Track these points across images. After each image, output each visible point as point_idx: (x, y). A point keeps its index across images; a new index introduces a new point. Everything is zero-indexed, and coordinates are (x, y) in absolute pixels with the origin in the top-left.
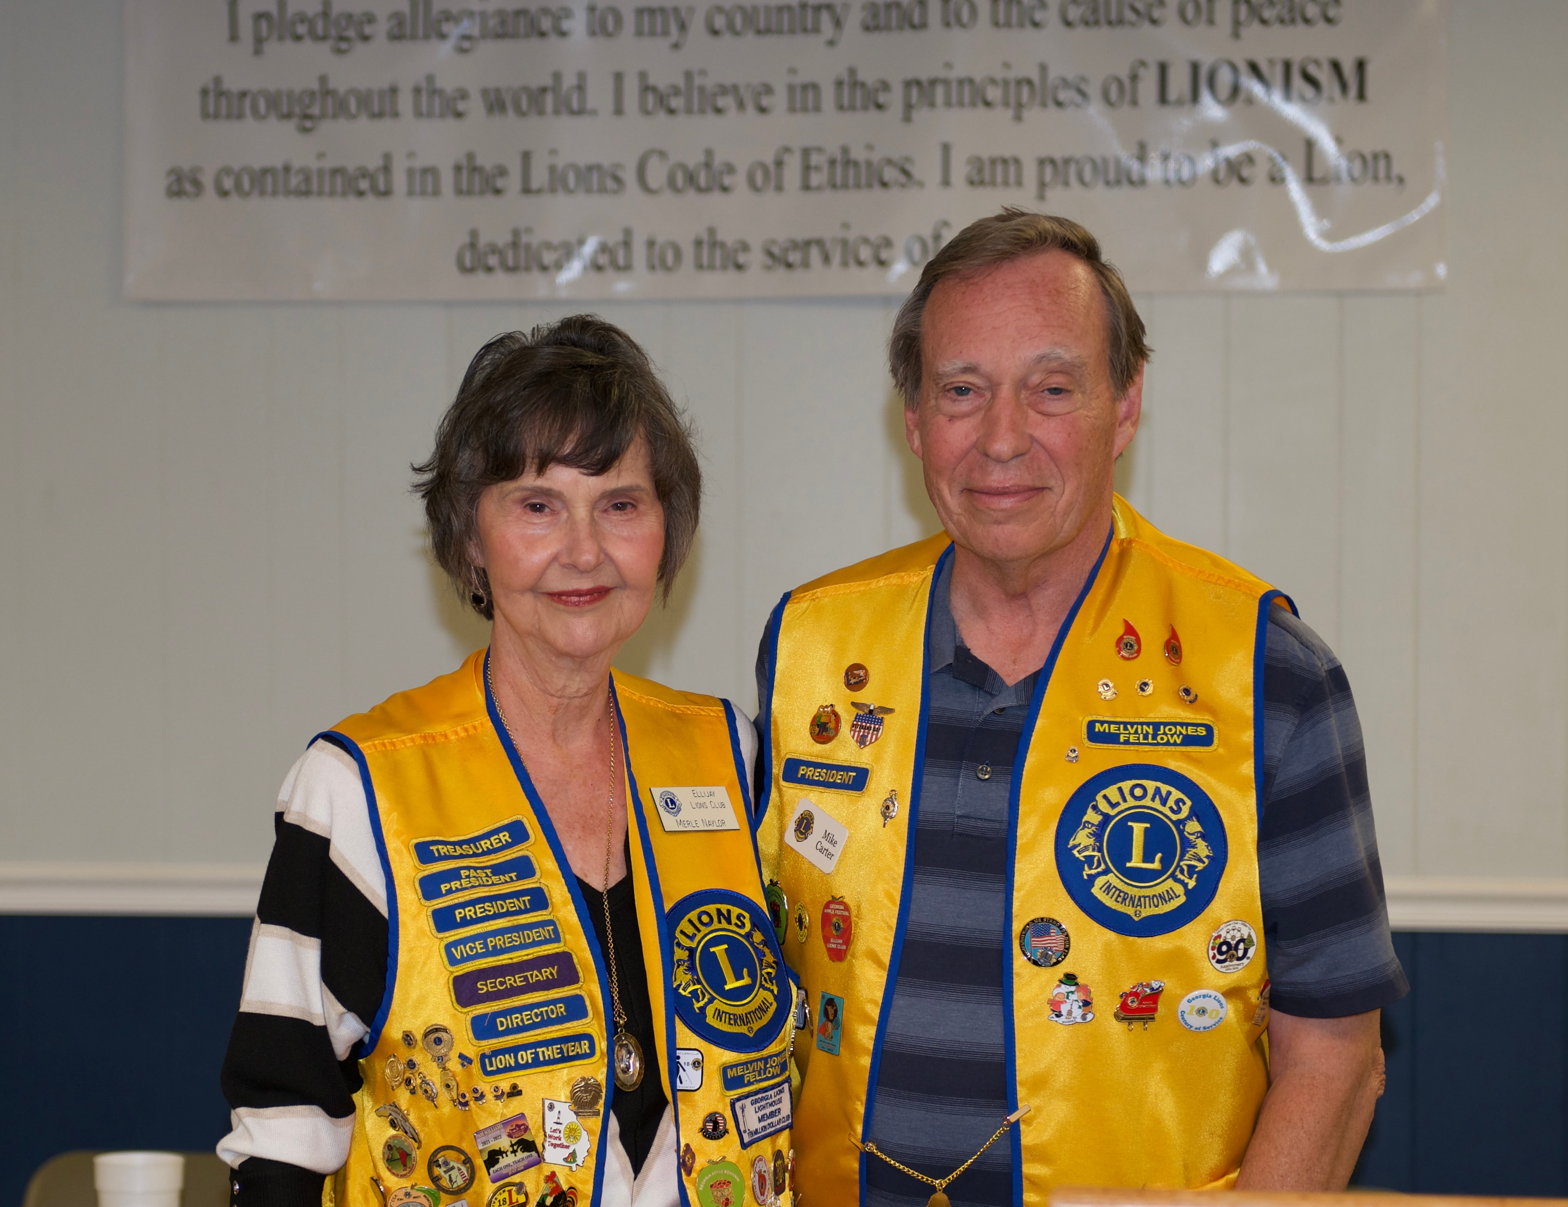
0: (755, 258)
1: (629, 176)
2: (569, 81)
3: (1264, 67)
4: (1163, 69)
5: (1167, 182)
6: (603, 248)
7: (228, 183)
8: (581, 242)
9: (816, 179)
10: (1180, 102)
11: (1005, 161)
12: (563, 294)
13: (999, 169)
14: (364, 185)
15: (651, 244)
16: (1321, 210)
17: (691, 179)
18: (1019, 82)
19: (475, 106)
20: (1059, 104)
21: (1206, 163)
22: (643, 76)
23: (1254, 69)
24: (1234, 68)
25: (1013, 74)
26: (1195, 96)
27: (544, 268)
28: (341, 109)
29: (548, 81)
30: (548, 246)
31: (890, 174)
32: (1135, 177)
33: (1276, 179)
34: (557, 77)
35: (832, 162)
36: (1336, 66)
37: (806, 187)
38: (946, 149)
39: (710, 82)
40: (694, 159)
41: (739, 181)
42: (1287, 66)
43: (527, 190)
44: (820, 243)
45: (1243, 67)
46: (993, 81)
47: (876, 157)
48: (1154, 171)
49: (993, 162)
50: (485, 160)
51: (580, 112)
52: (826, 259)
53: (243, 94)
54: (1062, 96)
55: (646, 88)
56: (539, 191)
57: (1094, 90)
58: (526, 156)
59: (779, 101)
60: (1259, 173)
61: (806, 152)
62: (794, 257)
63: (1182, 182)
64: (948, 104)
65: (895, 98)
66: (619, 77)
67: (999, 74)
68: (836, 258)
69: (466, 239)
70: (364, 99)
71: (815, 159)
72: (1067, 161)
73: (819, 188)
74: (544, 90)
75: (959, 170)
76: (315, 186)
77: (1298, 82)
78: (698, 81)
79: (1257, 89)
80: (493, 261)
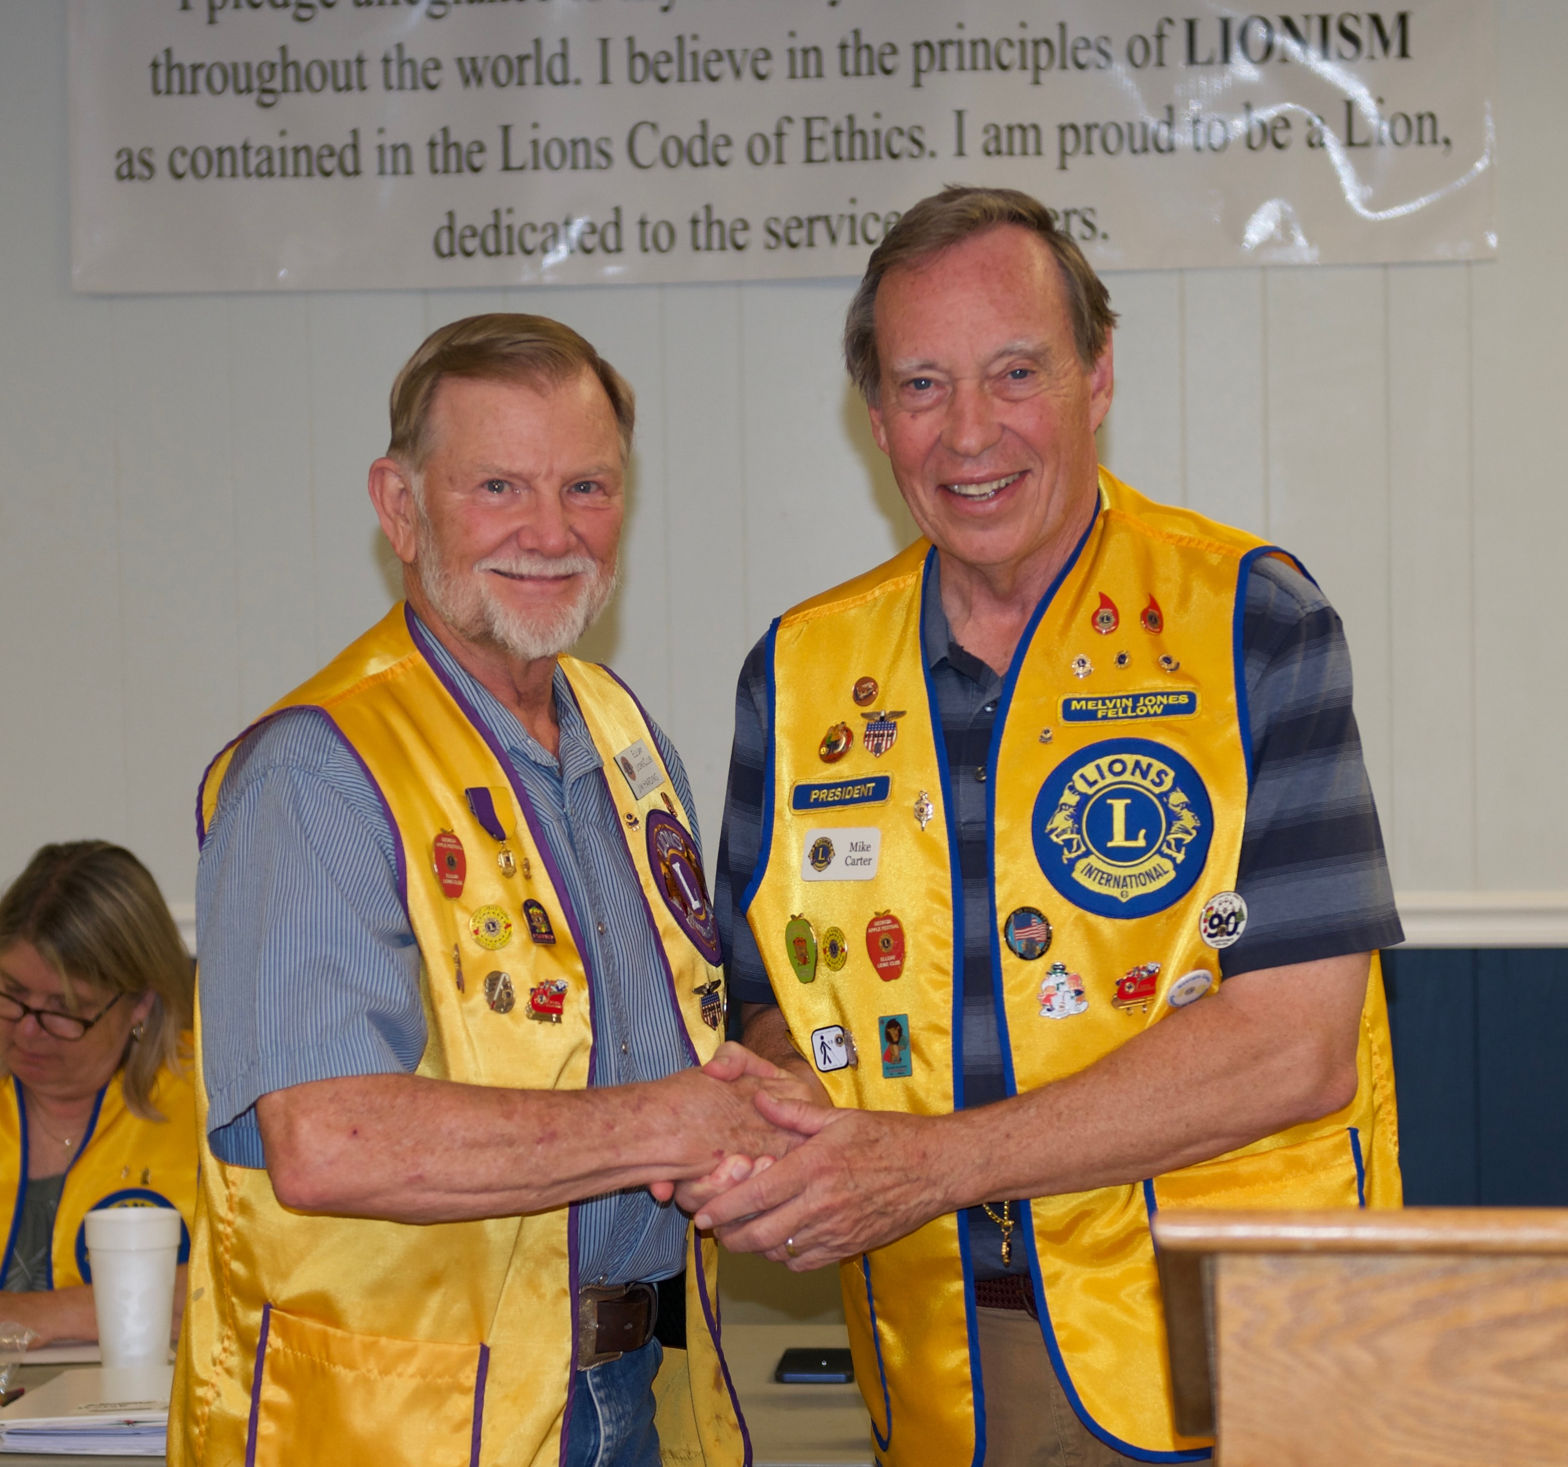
0: (756, 237)
1: (619, 151)
2: (551, 47)
3: (1300, 24)
4: (1191, 25)
5: (1198, 149)
6: (592, 229)
7: (182, 164)
8: (568, 223)
9: (819, 151)
10: (1210, 62)
11: (1023, 128)
12: (548, 279)
13: (1017, 135)
14: (330, 164)
15: (643, 223)
16: (1363, 175)
17: (685, 152)
18: (1036, 43)
19: (450, 76)
20: (1080, 66)
21: (1239, 125)
22: (631, 40)
23: (1289, 24)
24: (1267, 23)
25: (1029, 35)
26: (1226, 56)
27: (528, 252)
28: (304, 82)
29: (530, 49)
30: (534, 228)
31: (900, 144)
32: (1163, 145)
33: (1314, 143)
34: (538, 42)
35: (837, 132)
36: (1376, 20)
37: (809, 160)
38: (960, 114)
39: (703, 48)
40: (688, 131)
41: (737, 154)
42: (1324, 21)
43: (507, 168)
44: (826, 219)
45: (1277, 24)
46: (1010, 43)
47: (884, 126)
48: (1183, 138)
49: (1010, 129)
50: (462, 136)
51: (565, 82)
52: (833, 238)
53: (195, 68)
54: (1083, 57)
55: (633, 56)
56: (521, 168)
57: (1117, 50)
58: (506, 129)
59: (778, 66)
60: (1296, 137)
61: (808, 121)
62: (796, 236)
63: (1214, 150)
64: (961, 68)
65: (904, 62)
66: (604, 42)
67: (1016, 35)
68: (844, 236)
69: (445, 222)
70: (329, 71)
71: (818, 129)
72: (1089, 128)
73: (824, 161)
74: (522, 59)
75: (975, 140)
76: (277, 167)
77: (1335, 37)
78: (690, 46)
79: (1293, 47)
80: (472, 244)
